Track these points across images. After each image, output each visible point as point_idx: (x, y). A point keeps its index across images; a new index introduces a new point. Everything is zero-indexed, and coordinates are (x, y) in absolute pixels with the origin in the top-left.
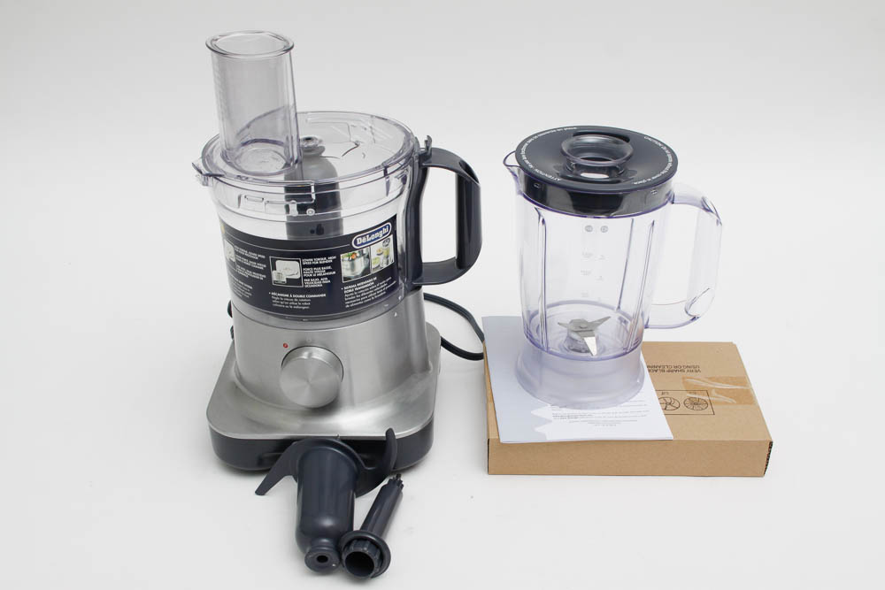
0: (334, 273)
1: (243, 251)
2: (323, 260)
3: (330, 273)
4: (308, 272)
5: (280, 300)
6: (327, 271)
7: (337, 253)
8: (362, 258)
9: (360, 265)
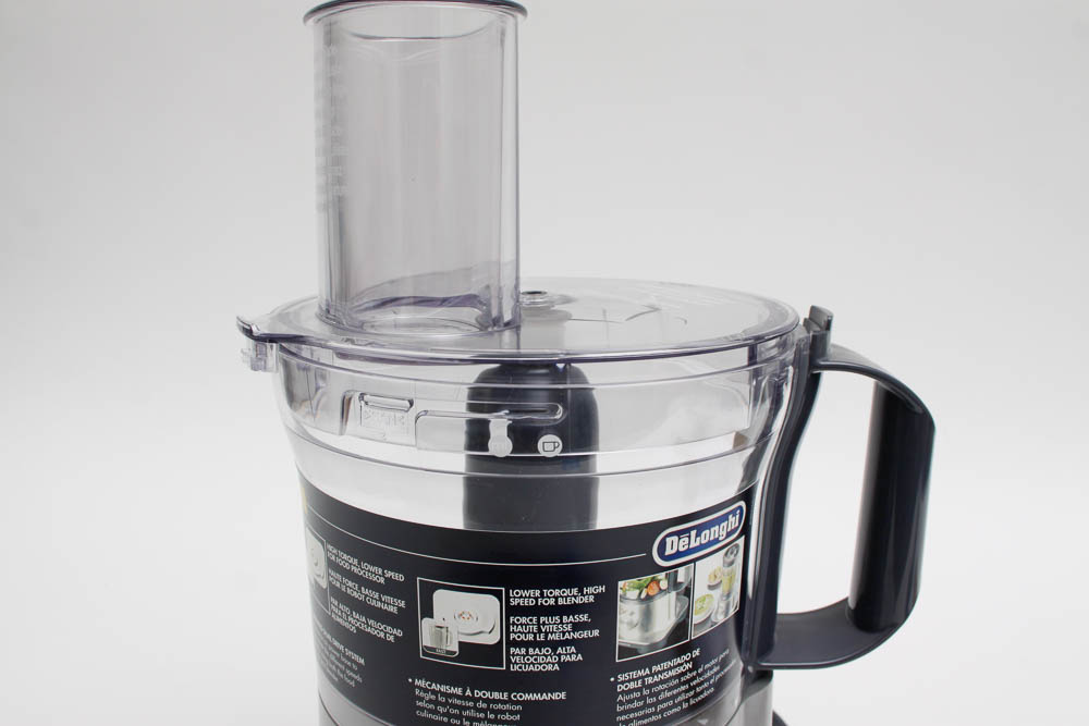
0: (596, 633)
1: (348, 561)
2: (567, 596)
3: (585, 634)
4: (524, 627)
5: (436, 703)
6: (576, 627)
7: (609, 578)
8: (674, 593)
9: (665, 615)
